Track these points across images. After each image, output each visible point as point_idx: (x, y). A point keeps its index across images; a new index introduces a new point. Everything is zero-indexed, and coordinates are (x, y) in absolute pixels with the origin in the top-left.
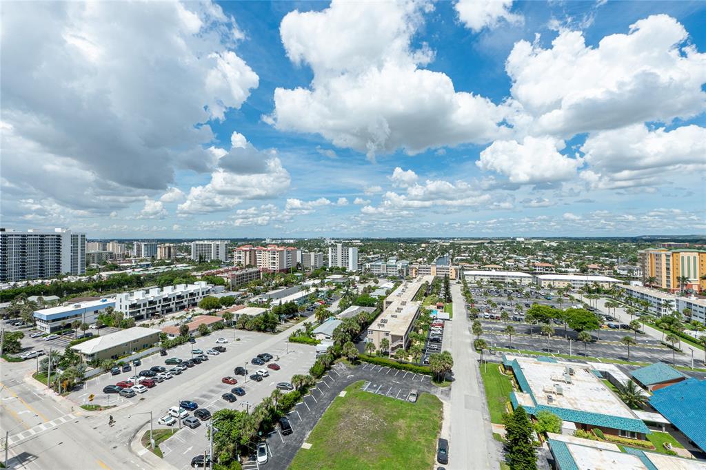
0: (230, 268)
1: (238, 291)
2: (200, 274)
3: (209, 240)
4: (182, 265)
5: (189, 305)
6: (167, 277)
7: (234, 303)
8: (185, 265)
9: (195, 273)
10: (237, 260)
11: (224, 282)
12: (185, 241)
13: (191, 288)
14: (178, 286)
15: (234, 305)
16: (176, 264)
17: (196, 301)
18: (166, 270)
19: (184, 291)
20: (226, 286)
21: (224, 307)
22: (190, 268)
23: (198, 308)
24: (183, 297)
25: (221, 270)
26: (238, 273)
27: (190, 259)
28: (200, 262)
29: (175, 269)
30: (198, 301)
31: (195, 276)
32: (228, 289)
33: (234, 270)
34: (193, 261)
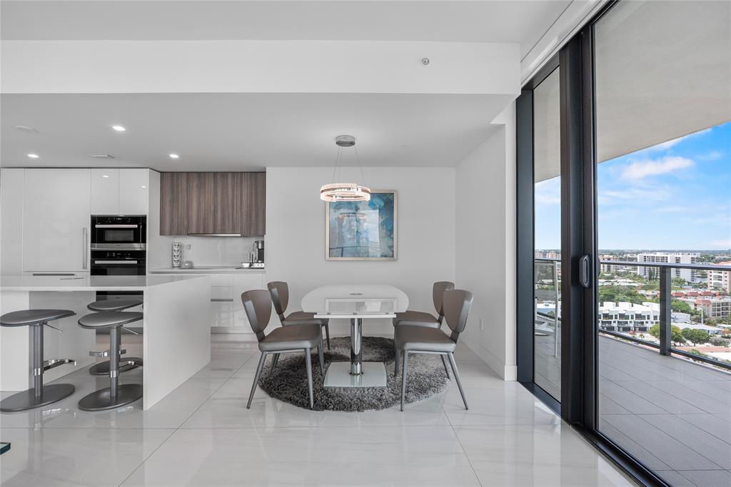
0: (700, 291)
1: (715, 326)
2: (649, 293)
3: (664, 251)
4: (625, 280)
5: (635, 328)
6: (607, 292)
7: (707, 340)
8: (628, 280)
9: (643, 292)
10: (713, 281)
11: (689, 309)
12: (628, 253)
13: (638, 309)
14: (620, 303)
15: (707, 344)
16: (617, 278)
17: (645, 325)
18: (605, 284)
19: (629, 310)
20: (692, 315)
21: (689, 342)
22: (636, 285)
23: (648, 335)
24: (627, 317)
25: (684, 292)
26: (715, 300)
27: (635, 275)
28: (650, 279)
29: (616, 284)
30: (649, 325)
31: (642, 295)
32: (698, 320)
33: (706, 294)
34: (640, 277)
